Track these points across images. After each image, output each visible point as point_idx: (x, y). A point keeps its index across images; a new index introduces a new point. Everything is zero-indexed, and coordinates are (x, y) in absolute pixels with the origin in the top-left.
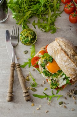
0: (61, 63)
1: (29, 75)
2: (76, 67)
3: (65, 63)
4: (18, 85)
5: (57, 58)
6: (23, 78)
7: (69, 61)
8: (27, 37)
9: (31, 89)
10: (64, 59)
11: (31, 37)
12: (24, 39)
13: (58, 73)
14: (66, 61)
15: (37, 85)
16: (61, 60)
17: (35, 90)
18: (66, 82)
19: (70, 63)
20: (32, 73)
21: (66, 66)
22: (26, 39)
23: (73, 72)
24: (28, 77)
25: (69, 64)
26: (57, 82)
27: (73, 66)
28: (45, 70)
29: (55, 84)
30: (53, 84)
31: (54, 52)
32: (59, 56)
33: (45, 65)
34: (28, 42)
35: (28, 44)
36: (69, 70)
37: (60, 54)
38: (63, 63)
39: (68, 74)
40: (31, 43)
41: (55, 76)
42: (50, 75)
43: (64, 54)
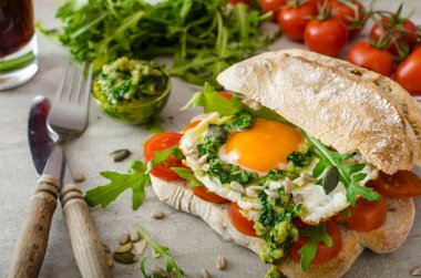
1: (133, 237)
2: (378, 97)
3: (316, 92)
5: (271, 89)
7: (336, 80)
10: (306, 79)
11: (141, 71)
12: (113, 82)
13: (290, 166)
14: (321, 84)
16: (295, 85)
18: (345, 198)
19: (342, 85)
20: (152, 227)
21: (323, 102)
22: (119, 84)
24: (128, 246)
25: (337, 93)
26: (295, 200)
27: (362, 94)
28: (217, 161)
29: (280, 210)
30: (273, 211)
31: (254, 70)
32: (279, 77)
33: (215, 148)
34: (131, 91)
35: (130, 101)
36: (343, 115)
37: (283, 69)
38: (309, 96)
39: (347, 135)
40: (145, 96)
41: (276, 179)
42: (251, 180)
43: (306, 65)
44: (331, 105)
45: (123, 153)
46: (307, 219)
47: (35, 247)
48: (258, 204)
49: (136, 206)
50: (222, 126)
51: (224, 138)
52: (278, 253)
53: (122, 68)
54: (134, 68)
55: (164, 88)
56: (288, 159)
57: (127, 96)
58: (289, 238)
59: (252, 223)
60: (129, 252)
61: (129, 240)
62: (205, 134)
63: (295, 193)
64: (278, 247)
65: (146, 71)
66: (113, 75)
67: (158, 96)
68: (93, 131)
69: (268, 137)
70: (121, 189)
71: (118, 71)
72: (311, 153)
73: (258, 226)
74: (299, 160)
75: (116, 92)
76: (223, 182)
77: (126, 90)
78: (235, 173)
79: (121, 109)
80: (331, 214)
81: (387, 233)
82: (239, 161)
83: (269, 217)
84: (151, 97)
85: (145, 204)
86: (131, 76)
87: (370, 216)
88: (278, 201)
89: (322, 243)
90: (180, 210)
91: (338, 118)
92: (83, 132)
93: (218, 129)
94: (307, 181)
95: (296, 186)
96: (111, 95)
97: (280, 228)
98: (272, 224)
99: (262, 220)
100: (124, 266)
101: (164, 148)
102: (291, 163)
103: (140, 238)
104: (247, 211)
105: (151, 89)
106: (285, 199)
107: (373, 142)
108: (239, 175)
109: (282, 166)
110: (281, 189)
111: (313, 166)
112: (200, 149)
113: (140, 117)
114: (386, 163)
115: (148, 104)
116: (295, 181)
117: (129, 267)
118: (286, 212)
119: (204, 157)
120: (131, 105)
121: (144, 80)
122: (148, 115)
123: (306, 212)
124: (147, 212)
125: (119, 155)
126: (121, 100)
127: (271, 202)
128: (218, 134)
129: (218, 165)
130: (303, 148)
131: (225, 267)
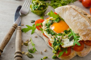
0: (69, 19)
1: (29, 40)
2: (87, 22)
3: (74, 18)
4: (12, 48)
5: (65, 14)
6: (21, 41)
7: (79, 16)
8: (37, 4)
9: (27, 55)
10: (73, 14)
11: (41, 4)
12: (34, 5)
13: (64, 33)
14: (75, 16)
15: (36, 52)
16: (70, 15)
17: (31, 56)
18: (73, 43)
19: (80, 17)
20: (34, 39)
21: (74, 20)
22: (36, 6)
23: (83, 27)
24: (27, 42)
25: (78, 19)
26: (62, 41)
27: (84, 20)
28: (49, 28)
29: (58, 43)
30: (56, 43)
31: (63, 9)
32: (67, 12)
33: (50, 25)
34: (37, 8)
35: (37, 10)
36: (78, 25)
37: (69, 10)
38: (72, 18)
39: (77, 30)
40: (40, 10)
41: (60, 35)
42: (54, 34)
43: (74, 10)
44: (76, 21)
45: (33, 21)
46: (63, 46)
47: (7, 38)
48: (54, 40)
49: (32, 34)
50: (53, 20)
51: (52, 23)
52: (55, 52)
53: (37, 2)
54: (39, 3)
55: (45, 8)
56: (64, 31)
57: (36, 9)
58: (58, 49)
59: (51, 44)
60: (27, 43)
61: (28, 41)
62: (49, 21)
63: (63, 39)
64: (56, 51)
65: (42, 4)
66: (35, 4)
67: (43, 10)
68: (29, 15)
69: (61, 25)
70: (30, 29)
71: (36, 3)
72: (70, 31)
73: (52, 45)
74: (66, 32)
75: (34, 8)
76: (48, 34)
77: (36, 8)
78: (51, 32)
79: (35, 11)
80: (69, 46)
81: (82, 53)
82: (54, 29)
83: (55, 44)
84: (42, 10)
85: (34, 34)
86: (38, 4)
87: (79, 48)
88: (58, 41)
89: (65, 52)
90: (40, 37)
91: (76, 25)
92: (27, 15)
93: (51, 21)
94: (66, 37)
95: (64, 38)
96: (33, 8)
97: (57, 47)
98: (55, 45)
99: (54, 44)
100: (25, 46)
101: (40, 23)
102: (64, 32)
103: (30, 41)
104: (51, 41)
105: (42, 8)
106: (60, 41)
107: (83, 32)
108: (52, 33)
109: (62, 33)
110: (59, 38)
111: (69, 34)
112: (46, 25)
113: (39, 14)
114: (84, 38)
115: (41, 11)
116: (64, 37)
117: (26, 46)
118: (59, 43)
119: (46, 27)
120: (37, 11)
121: (41, 6)
122: (40, 14)
123: (63, 44)
124: (34, 35)
125: (32, 21)
126: (35, 9)
127: (56, 41)
128: (51, 22)
129: (48, 29)
130: (68, 30)
131: (46, 51)
